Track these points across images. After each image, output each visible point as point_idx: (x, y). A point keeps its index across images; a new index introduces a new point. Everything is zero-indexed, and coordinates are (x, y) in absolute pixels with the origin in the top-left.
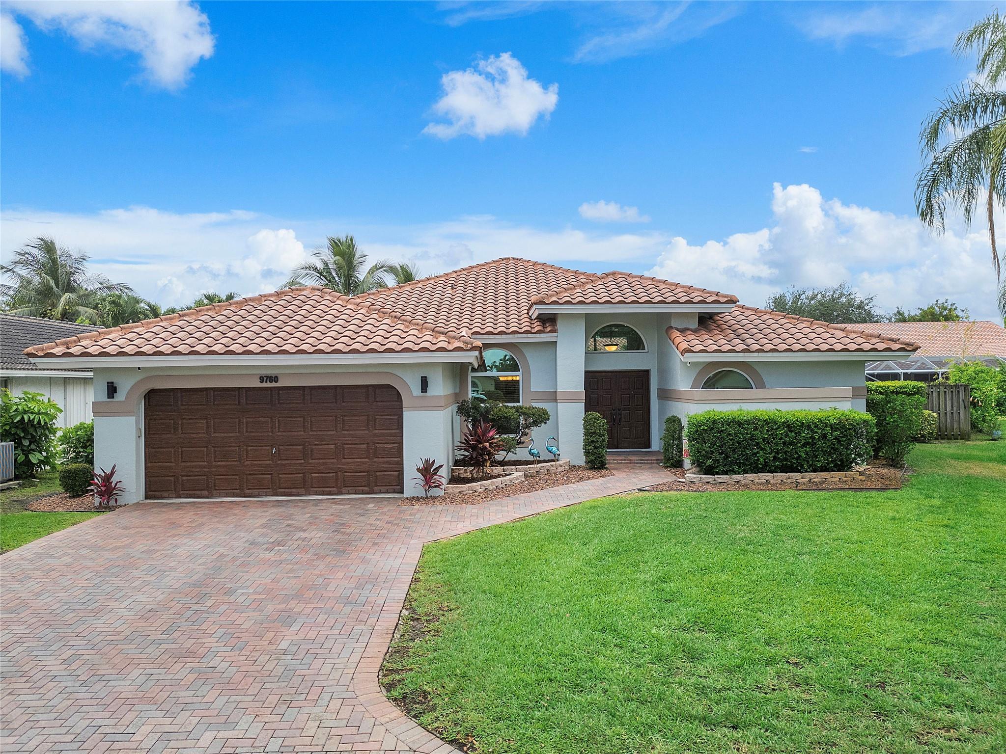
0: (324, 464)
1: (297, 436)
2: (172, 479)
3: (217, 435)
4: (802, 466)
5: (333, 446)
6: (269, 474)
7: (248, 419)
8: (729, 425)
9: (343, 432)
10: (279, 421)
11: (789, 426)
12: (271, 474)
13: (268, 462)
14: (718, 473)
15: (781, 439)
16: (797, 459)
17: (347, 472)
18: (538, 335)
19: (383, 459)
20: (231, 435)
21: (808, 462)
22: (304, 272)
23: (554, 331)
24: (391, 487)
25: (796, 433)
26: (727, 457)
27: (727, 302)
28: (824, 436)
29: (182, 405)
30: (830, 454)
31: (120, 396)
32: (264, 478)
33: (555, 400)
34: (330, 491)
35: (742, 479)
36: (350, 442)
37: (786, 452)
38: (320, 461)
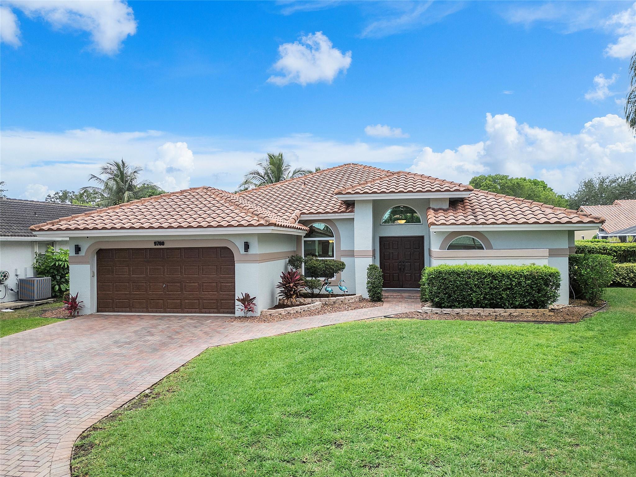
0: (193, 294)
1: (177, 277)
2: (111, 301)
3: (134, 276)
4: (505, 305)
5: (196, 284)
6: (162, 300)
7: (150, 267)
8: (450, 275)
9: (203, 276)
10: (167, 268)
11: (493, 276)
12: (163, 300)
13: (161, 293)
14: (444, 307)
15: (488, 285)
16: (501, 299)
17: (204, 300)
18: (342, 214)
19: (225, 293)
20: (141, 276)
21: (509, 301)
22: (252, 176)
23: (352, 211)
24: (230, 310)
25: (499, 281)
26: (450, 296)
27: (464, 190)
28: (519, 283)
29: (116, 258)
30: (525, 296)
31: (82, 253)
32: (158, 302)
33: (353, 256)
34: (195, 311)
35: (461, 312)
36: (206, 282)
37: (492, 294)
38: (189, 293)
